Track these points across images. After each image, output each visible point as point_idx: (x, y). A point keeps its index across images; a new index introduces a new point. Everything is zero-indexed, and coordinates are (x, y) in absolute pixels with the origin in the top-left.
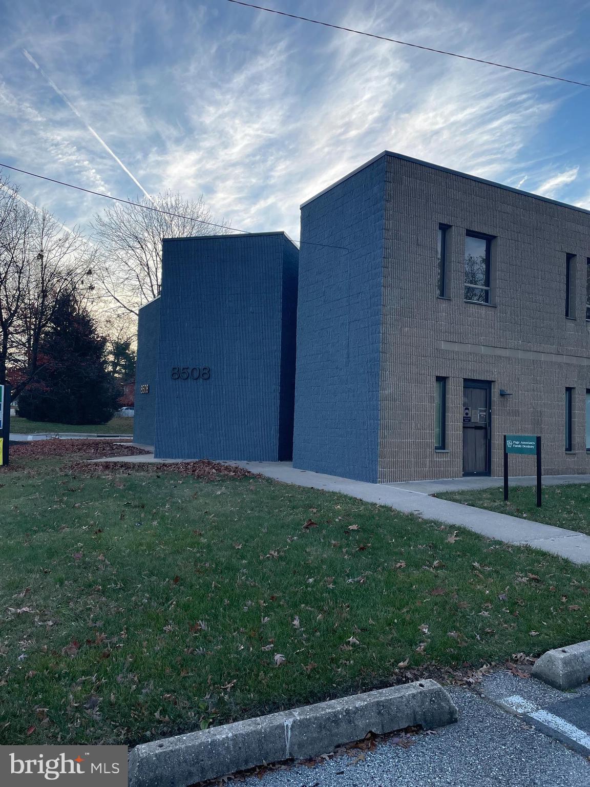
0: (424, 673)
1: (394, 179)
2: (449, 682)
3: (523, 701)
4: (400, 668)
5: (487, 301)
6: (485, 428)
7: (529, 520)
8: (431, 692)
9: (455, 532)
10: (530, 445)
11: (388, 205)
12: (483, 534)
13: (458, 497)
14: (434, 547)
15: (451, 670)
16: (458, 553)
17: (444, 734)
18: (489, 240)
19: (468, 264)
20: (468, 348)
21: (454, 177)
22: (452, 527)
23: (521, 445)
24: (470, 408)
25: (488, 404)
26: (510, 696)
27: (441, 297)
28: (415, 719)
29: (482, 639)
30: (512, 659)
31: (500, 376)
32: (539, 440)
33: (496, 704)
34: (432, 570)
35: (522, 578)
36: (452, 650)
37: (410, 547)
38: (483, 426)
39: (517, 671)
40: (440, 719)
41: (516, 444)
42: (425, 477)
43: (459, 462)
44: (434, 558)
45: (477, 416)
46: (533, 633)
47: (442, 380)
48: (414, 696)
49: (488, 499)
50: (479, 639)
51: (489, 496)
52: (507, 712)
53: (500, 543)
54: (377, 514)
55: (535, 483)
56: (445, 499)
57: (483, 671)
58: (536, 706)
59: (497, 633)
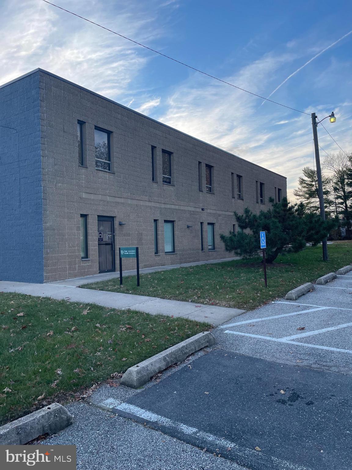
0: (55, 399)
1: (45, 87)
2: (71, 401)
3: (114, 400)
4: (39, 400)
5: (109, 170)
6: (112, 244)
7: (132, 294)
8: (55, 411)
9: (89, 307)
10: (133, 252)
11: (42, 103)
12: (104, 306)
13: (93, 286)
14: (74, 318)
15: (73, 393)
16: (88, 320)
17: (63, 434)
18: (109, 133)
19: (103, 147)
20: (100, 197)
21: (85, 92)
22: (88, 305)
23: (129, 252)
24: (102, 233)
25: (113, 230)
26: (107, 399)
27: (81, 166)
28: (43, 430)
29: (94, 370)
30: (110, 377)
31: (119, 213)
32: (137, 249)
33: (98, 407)
34: (70, 333)
35: (123, 328)
36: (74, 380)
37: (58, 321)
38: (110, 243)
39: (113, 384)
40: (61, 426)
41: (126, 252)
42: (75, 276)
43: (96, 265)
44: (72, 325)
45: (107, 238)
46: (124, 359)
47: (84, 216)
48: (43, 416)
49: (111, 285)
50: (93, 370)
51: (112, 283)
52: (104, 410)
53: (114, 310)
54: (39, 304)
55: (136, 273)
56: (86, 288)
57: (93, 389)
58: (120, 401)
59: (104, 363)
